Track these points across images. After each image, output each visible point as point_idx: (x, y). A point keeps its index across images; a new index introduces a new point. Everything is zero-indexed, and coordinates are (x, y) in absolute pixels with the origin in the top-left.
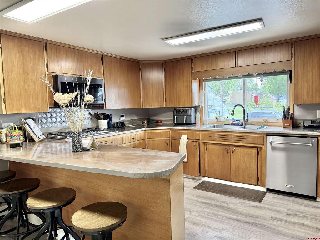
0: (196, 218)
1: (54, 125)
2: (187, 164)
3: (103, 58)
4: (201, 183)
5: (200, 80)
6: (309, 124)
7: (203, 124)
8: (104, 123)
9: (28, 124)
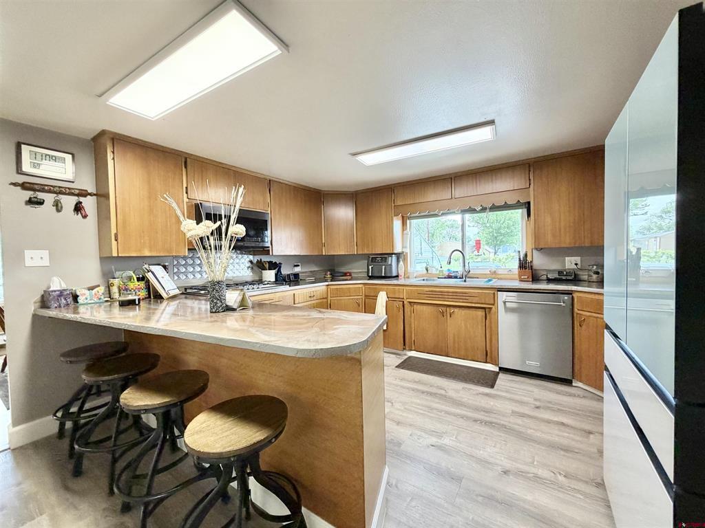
0: (401, 414)
1: (198, 276)
2: (387, 333)
3: (270, 184)
4: (405, 360)
5: (403, 217)
6: (556, 276)
7: (408, 277)
8: (270, 275)
9: (153, 273)
